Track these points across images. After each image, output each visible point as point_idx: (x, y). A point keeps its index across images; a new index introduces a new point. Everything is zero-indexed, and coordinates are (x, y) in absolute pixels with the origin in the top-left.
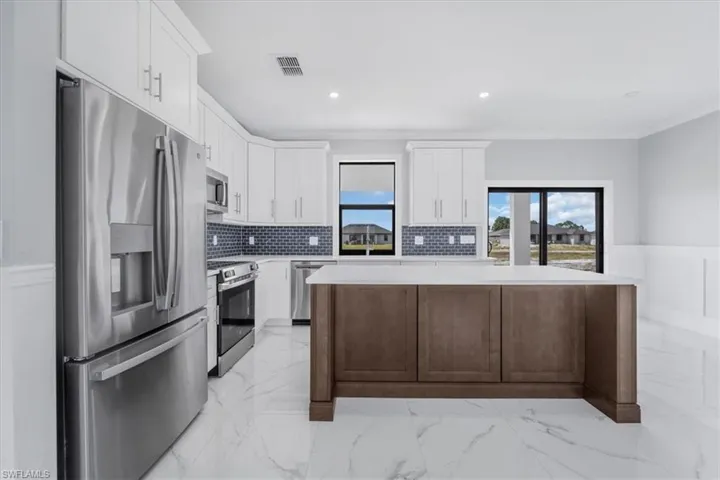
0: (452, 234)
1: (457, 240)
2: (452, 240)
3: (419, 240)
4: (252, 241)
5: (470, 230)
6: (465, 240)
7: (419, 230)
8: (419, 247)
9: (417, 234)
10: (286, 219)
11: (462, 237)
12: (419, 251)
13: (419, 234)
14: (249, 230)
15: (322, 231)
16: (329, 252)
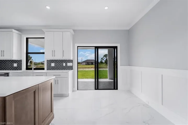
0: (64, 62)
1: (66, 64)
2: (64, 64)
3: (53, 65)
5: (71, 61)
7: (53, 61)
8: (53, 67)
9: (52, 63)
11: (68, 63)
12: (53, 68)
13: (53, 63)
15: (19, 62)
16: (21, 69)
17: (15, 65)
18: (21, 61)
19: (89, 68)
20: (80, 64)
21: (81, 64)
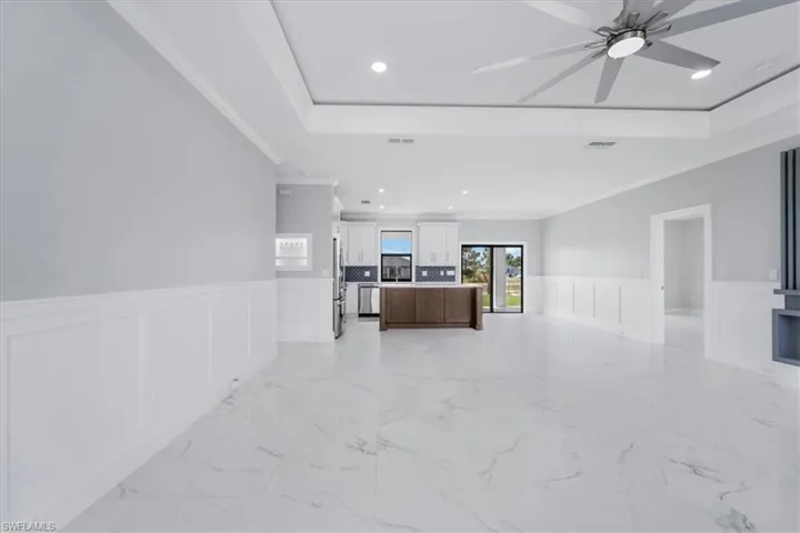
0: (442, 270)
1: (445, 273)
2: (442, 273)
5: (453, 268)
6: (450, 273)
7: (425, 268)
8: (425, 277)
9: (423, 270)
11: (447, 272)
15: (373, 269)
16: (376, 280)
17: (367, 274)
18: (376, 267)
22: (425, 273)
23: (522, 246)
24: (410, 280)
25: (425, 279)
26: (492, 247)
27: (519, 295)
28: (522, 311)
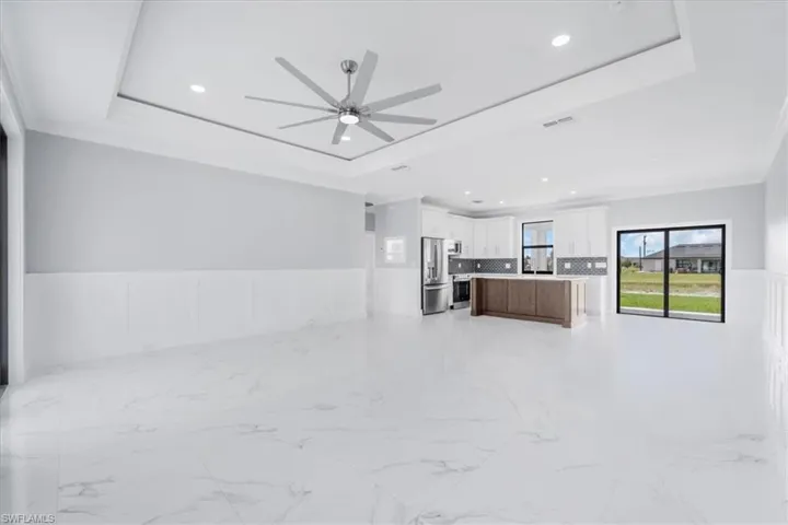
0: (589, 262)
1: (593, 266)
2: (590, 265)
4: (479, 266)
5: (604, 260)
6: (599, 265)
7: (566, 260)
8: (568, 270)
9: (566, 262)
10: (491, 256)
11: (596, 263)
13: (568, 262)
14: (478, 261)
15: (512, 262)
16: (516, 272)
17: (508, 266)
18: (515, 260)
19: (685, 286)
20: (632, 268)
21: (641, 267)
22: (568, 266)
23: (723, 227)
24: (551, 273)
25: (568, 272)
26: (667, 231)
27: (718, 295)
28: (723, 320)
